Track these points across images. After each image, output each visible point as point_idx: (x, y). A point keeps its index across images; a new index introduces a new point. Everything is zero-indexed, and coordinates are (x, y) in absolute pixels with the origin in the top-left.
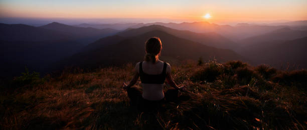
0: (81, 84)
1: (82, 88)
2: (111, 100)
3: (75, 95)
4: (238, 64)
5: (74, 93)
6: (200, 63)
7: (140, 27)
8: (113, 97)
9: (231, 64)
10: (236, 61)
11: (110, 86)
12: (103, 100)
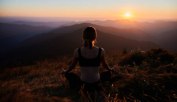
0: (19, 76)
1: (21, 78)
2: (50, 85)
3: (15, 85)
4: (160, 51)
5: (13, 83)
6: (125, 52)
7: (73, 24)
8: (52, 83)
9: (153, 50)
10: (157, 49)
11: (48, 74)
12: (42, 86)
